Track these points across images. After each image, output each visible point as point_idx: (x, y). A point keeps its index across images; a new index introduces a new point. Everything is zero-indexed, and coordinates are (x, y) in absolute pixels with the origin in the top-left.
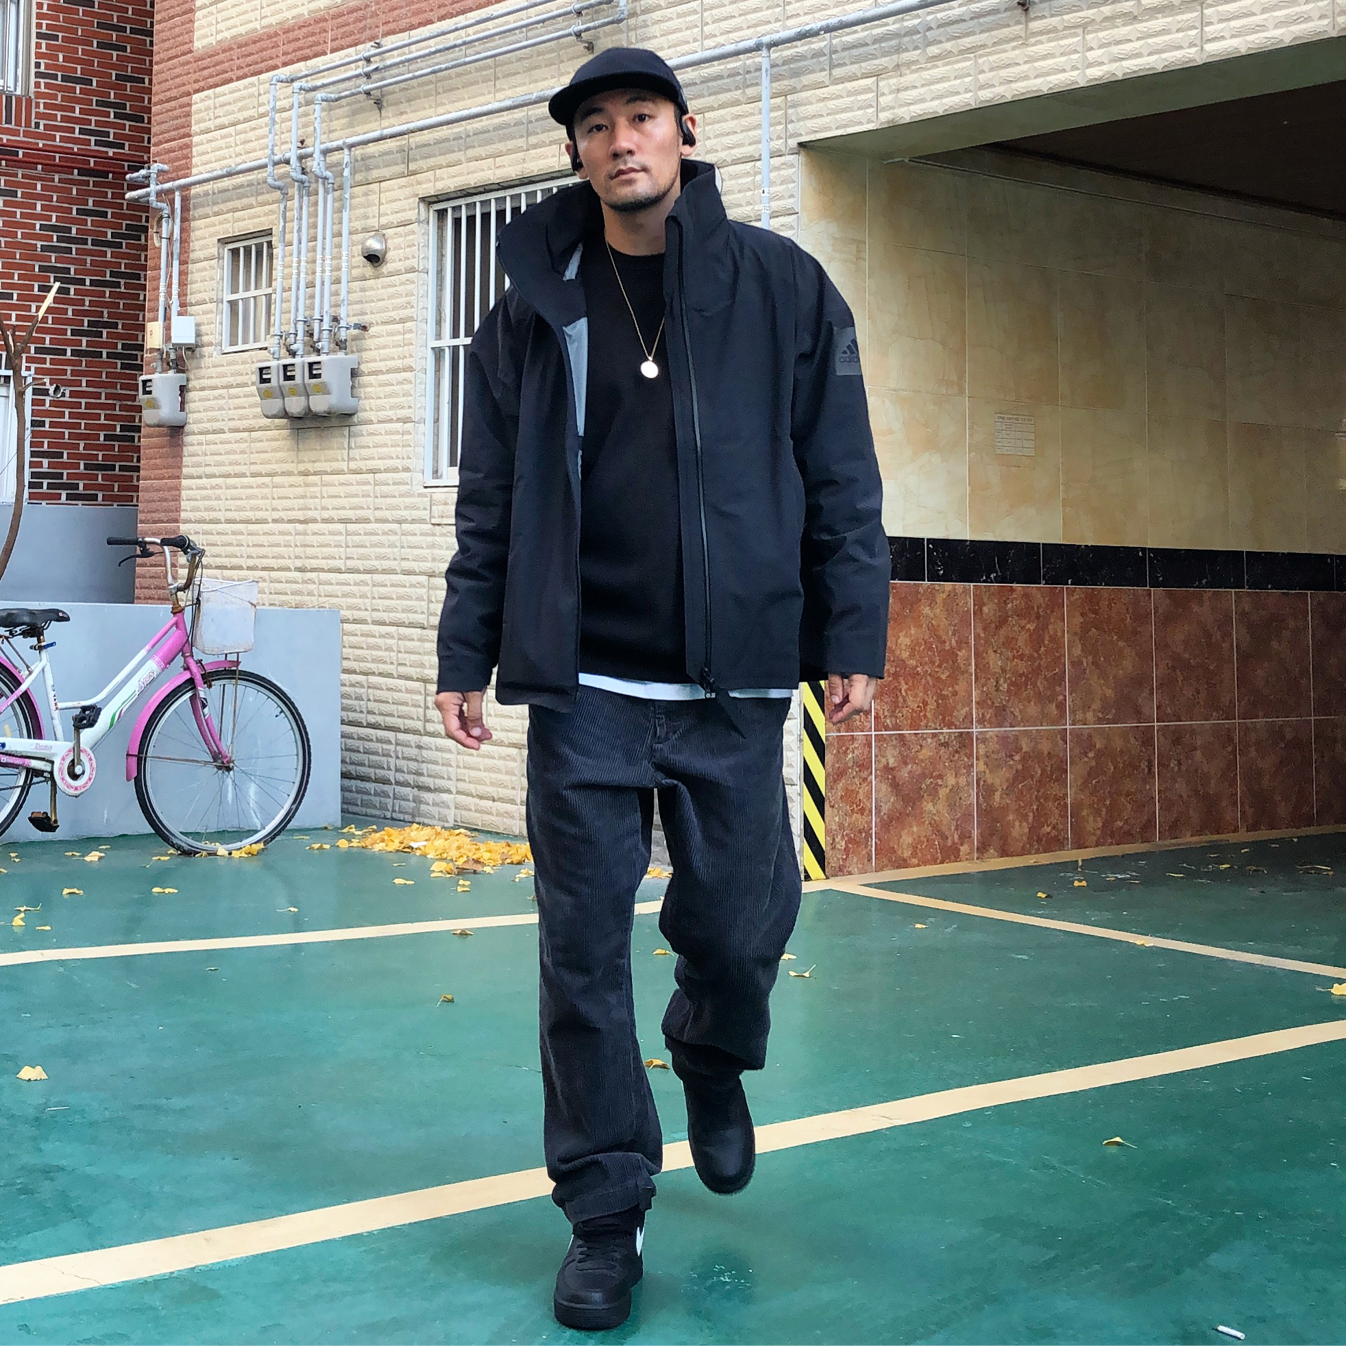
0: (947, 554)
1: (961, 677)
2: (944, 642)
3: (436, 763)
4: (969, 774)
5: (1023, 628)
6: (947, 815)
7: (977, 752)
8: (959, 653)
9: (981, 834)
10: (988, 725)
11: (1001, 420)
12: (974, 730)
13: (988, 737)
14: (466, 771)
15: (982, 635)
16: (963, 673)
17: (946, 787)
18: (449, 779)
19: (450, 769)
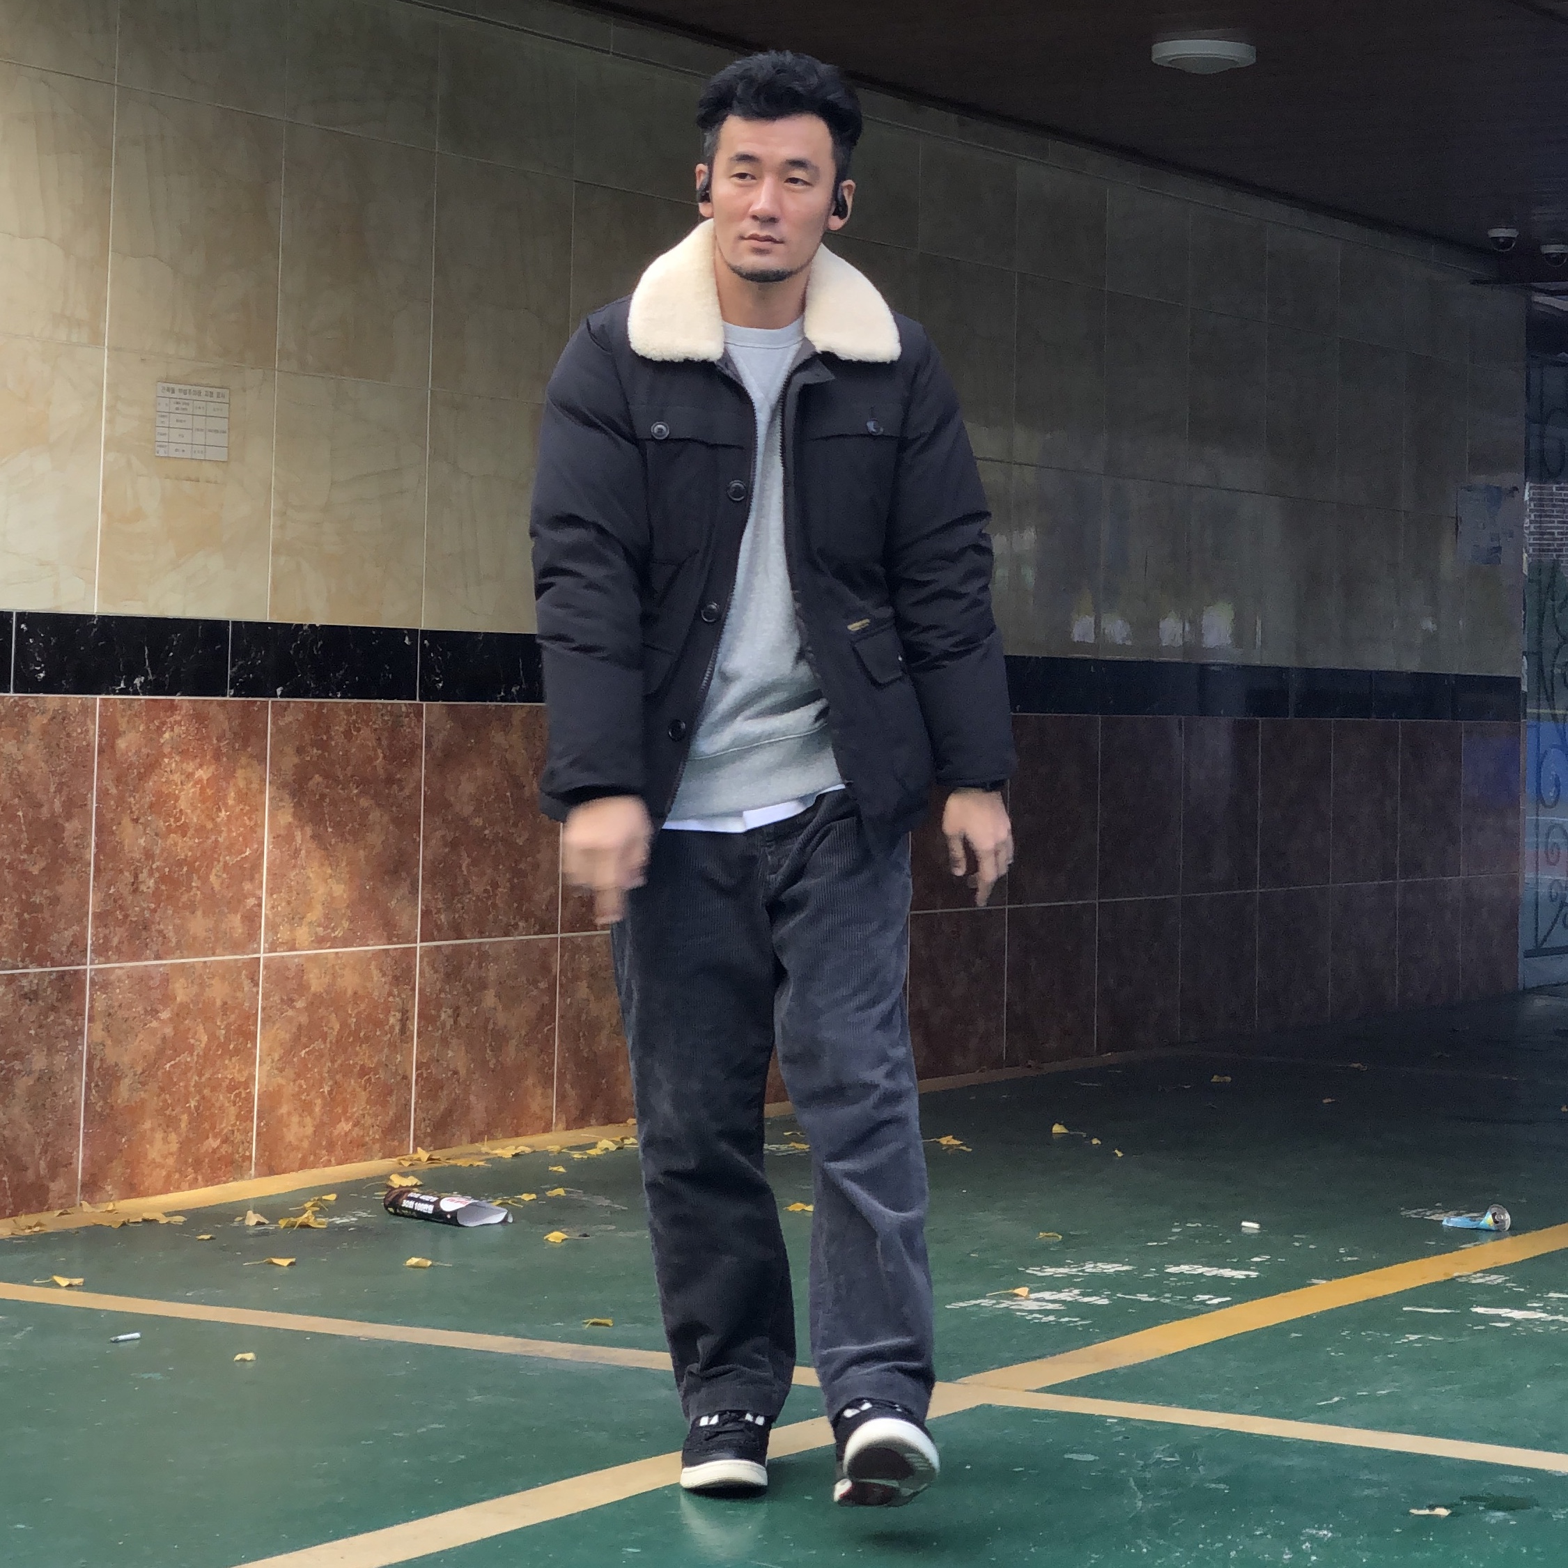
0: (53, 641)
1: (67, 869)
2: (42, 806)
4: (73, 1048)
5: (190, 776)
6: (28, 1126)
7: (91, 1008)
8: (67, 825)
9: (89, 1160)
10: (115, 957)
11: (169, 394)
12: (89, 967)
13: (112, 978)
15: (114, 791)
16: (72, 861)
17: (29, 1073)
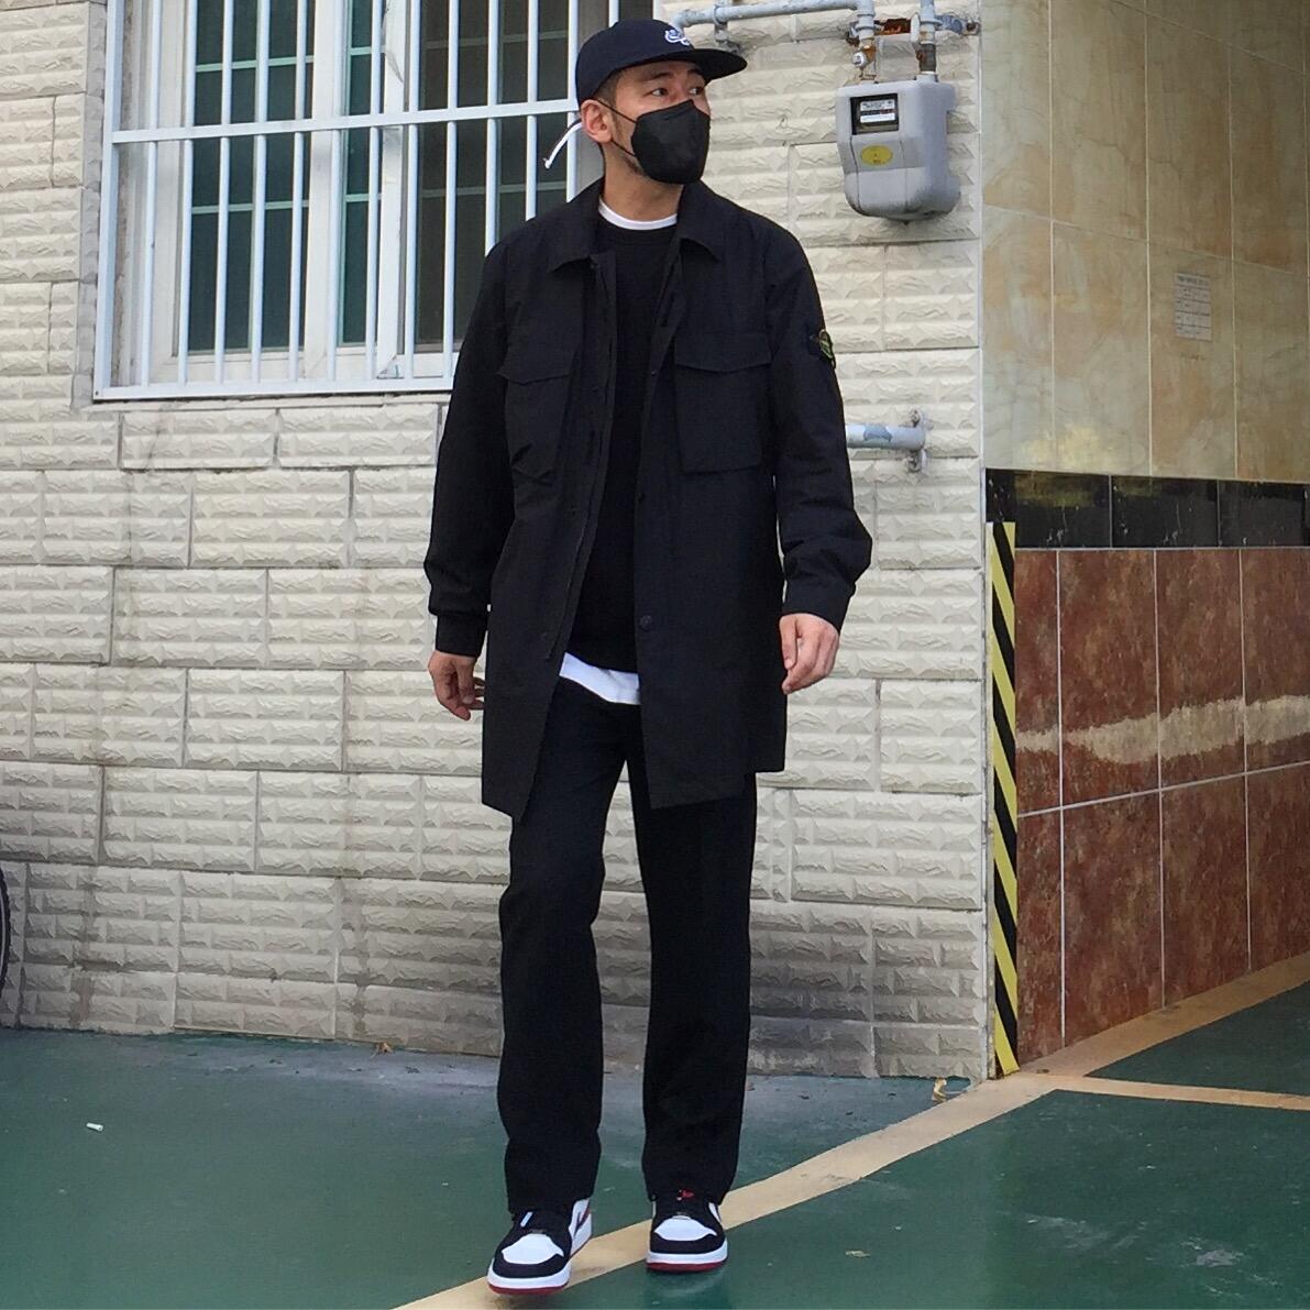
2: (1130, 647)
3: (131, 914)
14: (203, 927)
18: (163, 942)
19: (166, 925)
